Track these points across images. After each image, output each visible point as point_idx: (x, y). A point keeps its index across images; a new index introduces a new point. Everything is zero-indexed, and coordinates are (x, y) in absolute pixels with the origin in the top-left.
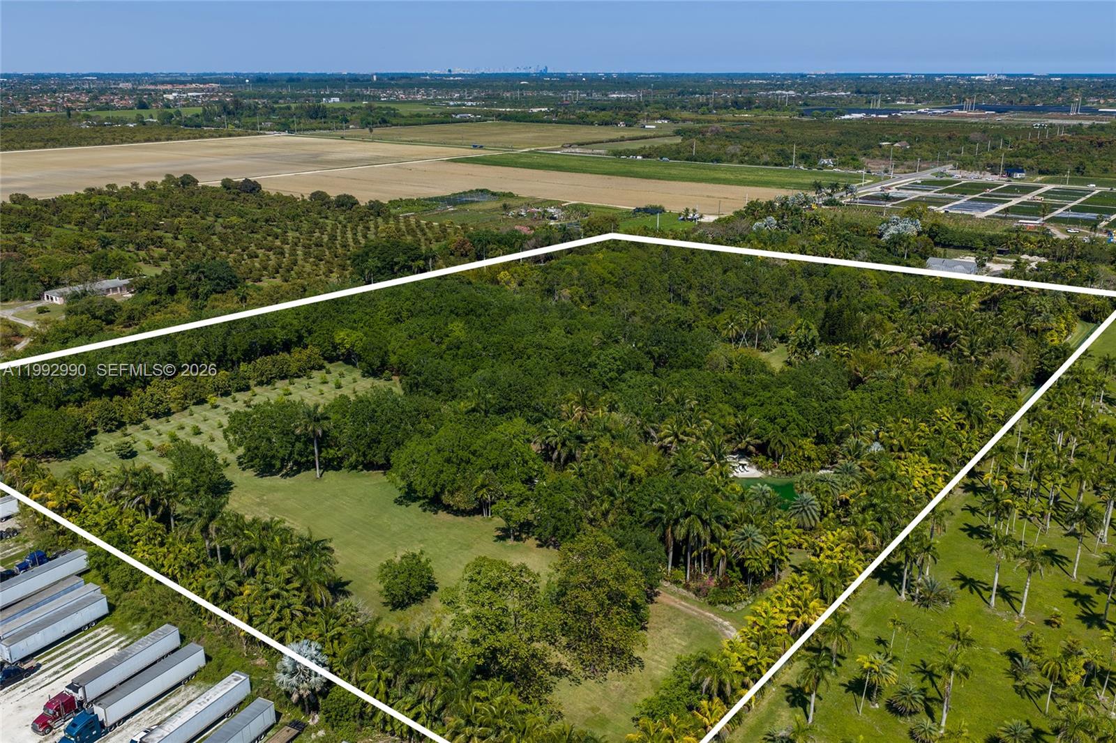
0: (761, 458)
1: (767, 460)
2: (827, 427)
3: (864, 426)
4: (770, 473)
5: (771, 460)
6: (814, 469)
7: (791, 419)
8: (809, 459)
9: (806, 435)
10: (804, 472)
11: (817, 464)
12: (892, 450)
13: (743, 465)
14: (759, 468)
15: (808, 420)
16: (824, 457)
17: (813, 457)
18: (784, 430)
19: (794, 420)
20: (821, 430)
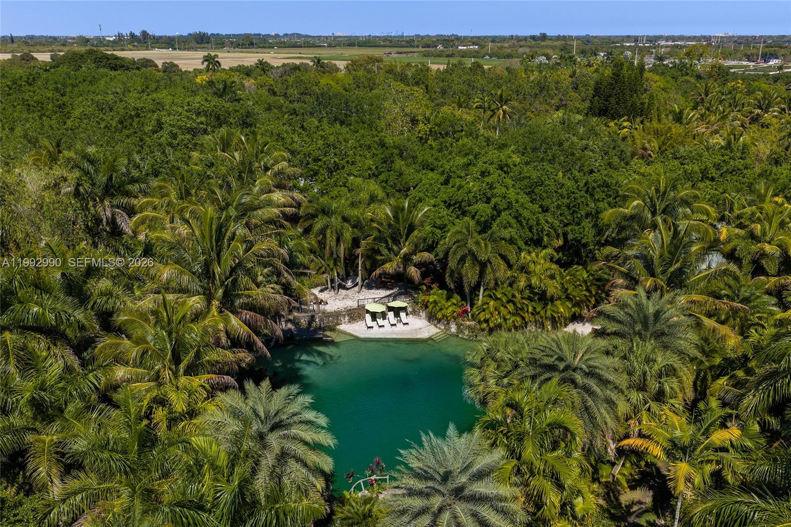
0: (436, 295)
1: (448, 298)
2: (587, 224)
3: (686, 203)
4: (453, 328)
5: (456, 298)
6: (554, 321)
7: (503, 205)
8: (543, 298)
9: (538, 243)
10: (532, 328)
11: (563, 309)
12: (758, 270)
13: (397, 311)
14: (431, 318)
15: (545, 210)
16: (579, 293)
17: (550, 291)
18: (485, 227)
19: (509, 206)
20: (573, 233)
